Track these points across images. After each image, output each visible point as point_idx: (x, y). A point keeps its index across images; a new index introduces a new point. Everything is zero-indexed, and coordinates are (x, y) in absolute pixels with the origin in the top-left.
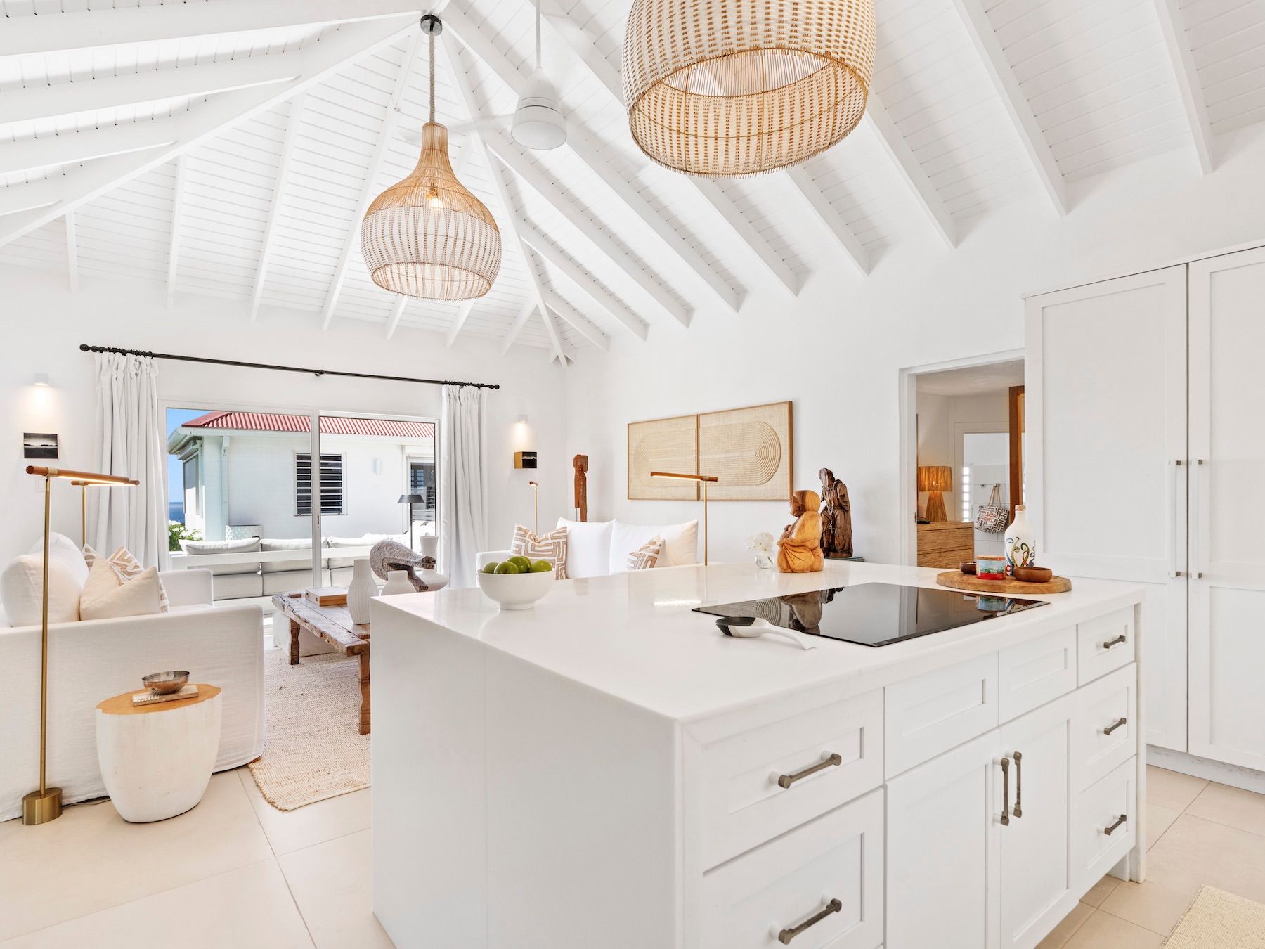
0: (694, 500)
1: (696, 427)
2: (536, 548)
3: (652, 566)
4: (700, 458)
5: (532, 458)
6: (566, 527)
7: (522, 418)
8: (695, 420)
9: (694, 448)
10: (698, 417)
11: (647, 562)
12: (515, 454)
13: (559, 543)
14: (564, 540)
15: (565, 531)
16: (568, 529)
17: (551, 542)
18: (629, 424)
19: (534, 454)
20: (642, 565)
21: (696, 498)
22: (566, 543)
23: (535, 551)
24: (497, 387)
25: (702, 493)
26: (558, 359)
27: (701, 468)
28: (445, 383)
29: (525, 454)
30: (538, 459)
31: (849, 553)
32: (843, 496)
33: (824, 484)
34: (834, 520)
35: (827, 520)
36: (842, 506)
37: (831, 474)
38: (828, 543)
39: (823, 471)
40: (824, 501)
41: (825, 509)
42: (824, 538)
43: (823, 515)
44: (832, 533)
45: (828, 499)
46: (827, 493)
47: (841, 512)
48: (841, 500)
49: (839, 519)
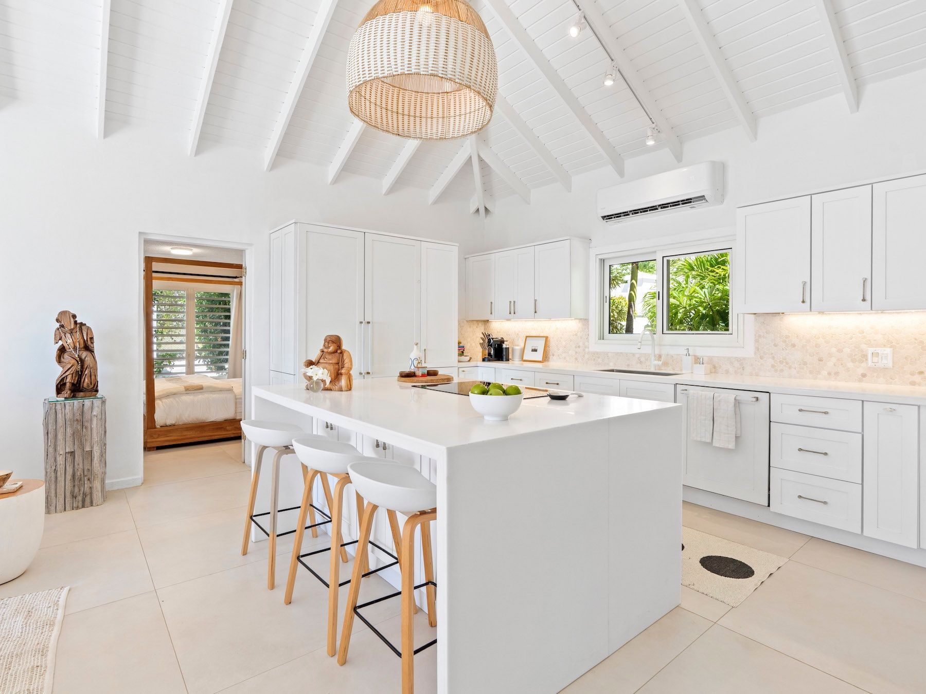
31: (97, 391)
32: (92, 338)
33: (62, 326)
34: (82, 361)
35: (73, 361)
36: (88, 348)
37: (74, 316)
38: (73, 384)
39: (63, 313)
40: (60, 343)
41: (62, 350)
42: (69, 380)
43: (66, 356)
44: (80, 374)
45: (70, 341)
46: (68, 335)
47: (89, 354)
48: (89, 343)
49: (88, 360)
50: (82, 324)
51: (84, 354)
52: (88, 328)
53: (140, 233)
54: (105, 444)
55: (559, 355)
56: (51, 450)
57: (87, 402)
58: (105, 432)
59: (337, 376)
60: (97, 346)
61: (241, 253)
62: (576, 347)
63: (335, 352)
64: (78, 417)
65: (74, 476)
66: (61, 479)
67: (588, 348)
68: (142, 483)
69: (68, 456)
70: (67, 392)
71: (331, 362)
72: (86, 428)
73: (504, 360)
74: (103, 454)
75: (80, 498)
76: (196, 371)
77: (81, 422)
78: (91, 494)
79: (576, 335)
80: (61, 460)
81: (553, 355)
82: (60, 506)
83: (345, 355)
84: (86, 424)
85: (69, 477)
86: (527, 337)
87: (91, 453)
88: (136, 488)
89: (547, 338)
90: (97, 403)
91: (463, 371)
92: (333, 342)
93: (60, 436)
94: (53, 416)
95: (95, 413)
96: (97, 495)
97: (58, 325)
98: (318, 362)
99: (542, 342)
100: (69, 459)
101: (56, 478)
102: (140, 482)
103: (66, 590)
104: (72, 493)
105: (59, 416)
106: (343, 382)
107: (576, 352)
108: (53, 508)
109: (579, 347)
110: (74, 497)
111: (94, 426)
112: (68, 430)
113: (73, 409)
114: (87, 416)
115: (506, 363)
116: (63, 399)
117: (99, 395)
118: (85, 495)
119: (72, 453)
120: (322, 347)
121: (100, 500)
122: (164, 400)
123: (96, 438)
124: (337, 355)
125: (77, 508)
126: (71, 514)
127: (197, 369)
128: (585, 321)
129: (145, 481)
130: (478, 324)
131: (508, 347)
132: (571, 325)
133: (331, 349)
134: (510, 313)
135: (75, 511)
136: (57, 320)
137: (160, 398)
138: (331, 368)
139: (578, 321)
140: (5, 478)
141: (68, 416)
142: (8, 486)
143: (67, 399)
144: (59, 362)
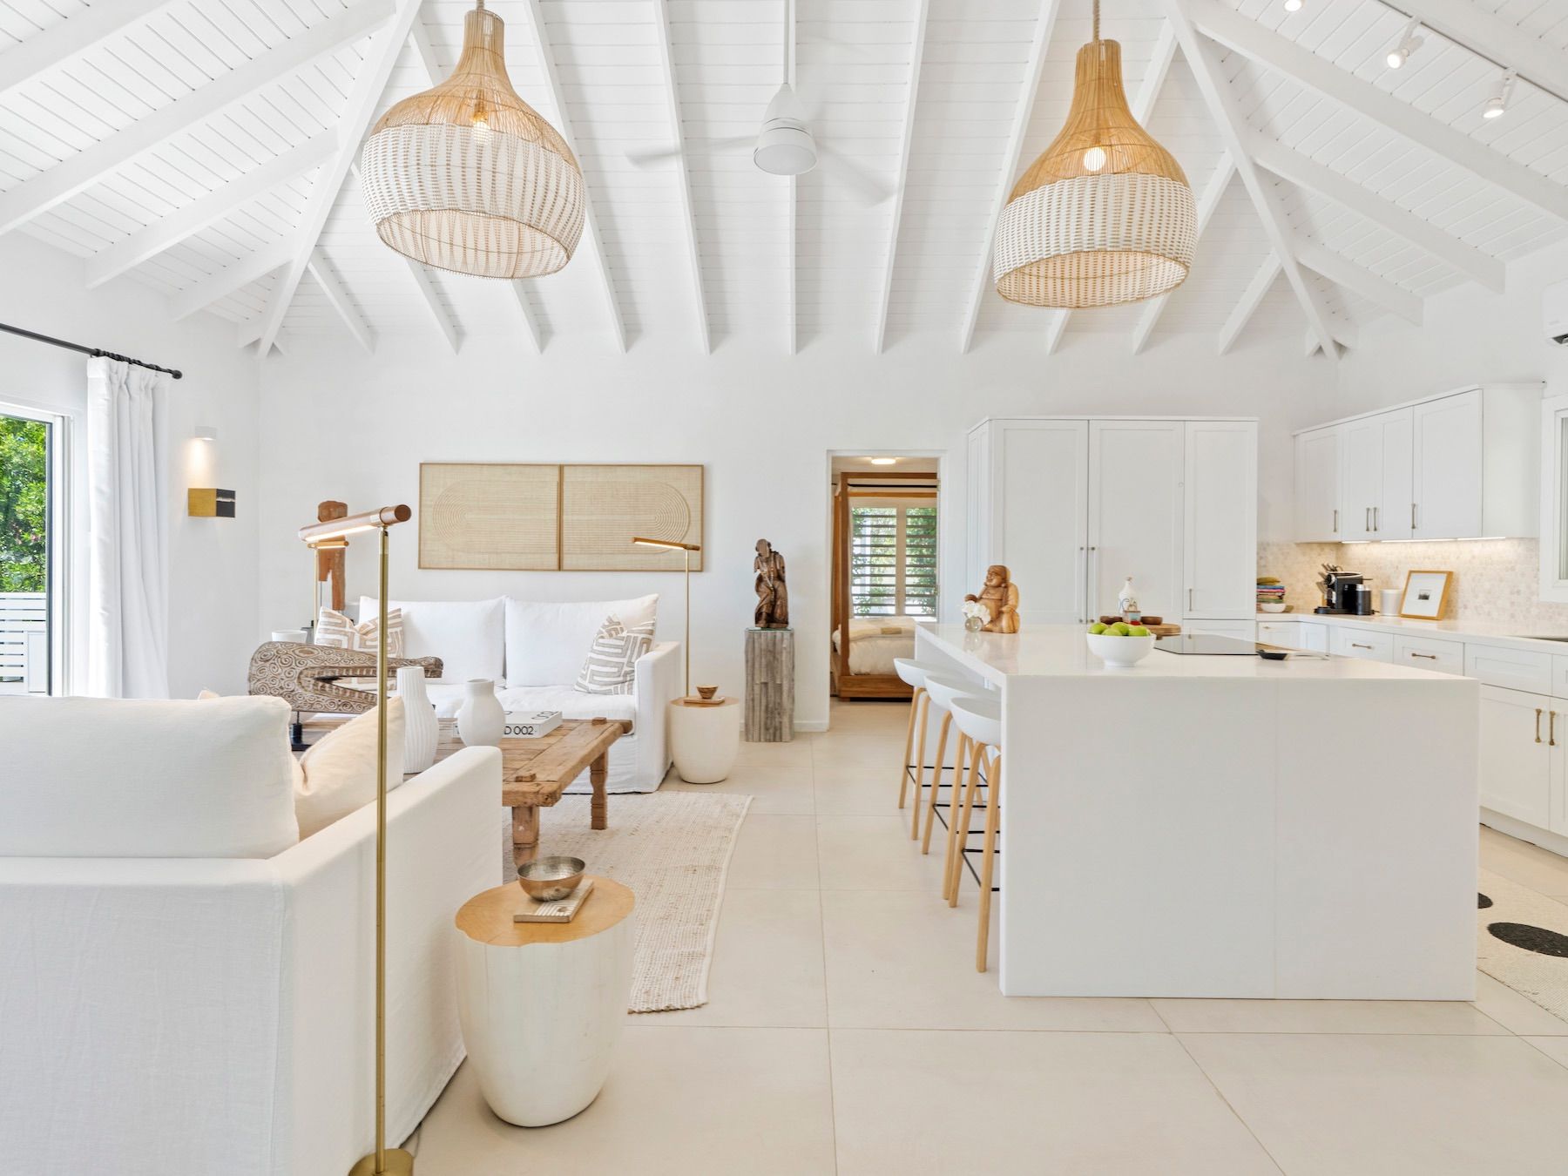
0: (553, 570)
1: (557, 478)
2: (368, 643)
3: (647, 651)
4: (565, 517)
5: (229, 500)
6: (400, 610)
7: (200, 432)
8: (556, 471)
9: (554, 505)
10: (561, 467)
11: (641, 645)
12: (193, 493)
13: (396, 632)
14: (401, 628)
15: (399, 616)
16: (402, 613)
18: (421, 465)
19: (231, 494)
20: (636, 650)
21: (556, 567)
22: (403, 633)
23: (366, 647)
24: (177, 375)
25: (567, 562)
26: (255, 344)
27: (565, 531)
28: (97, 353)
29: (220, 493)
30: (238, 501)
31: (787, 623)
32: (783, 568)
33: (760, 555)
34: (775, 591)
35: (768, 591)
36: (780, 577)
37: (769, 545)
38: (768, 614)
39: (761, 542)
40: (759, 572)
41: (760, 579)
42: (764, 610)
43: (763, 585)
44: (773, 604)
45: (766, 570)
46: (764, 564)
47: (781, 584)
48: (781, 572)
49: (780, 590)
50: (776, 553)
51: (778, 583)
52: (781, 557)
54: (793, 680)
55: (1476, 608)
56: (750, 678)
57: (778, 633)
58: (793, 667)
59: (997, 616)
60: (788, 576)
61: (935, 461)
62: (1512, 593)
63: (999, 586)
64: (771, 648)
65: (767, 707)
66: (757, 708)
67: (1538, 595)
68: (828, 731)
69: (763, 686)
70: (762, 623)
71: (993, 597)
72: (778, 660)
73: (1360, 613)
74: (791, 689)
75: (771, 731)
76: (907, 613)
77: (772, 653)
78: (781, 729)
79: (1513, 569)
80: (757, 688)
81: (1465, 607)
82: (756, 736)
83: (1011, 591)
84: (778, 656)
85: (763, 708)
86: (1411, 572)
87: (781, 685)
88: (822, 733)
89: (1450, 574)
90: (787, 635)
91: (1267, 628)
92: (997, 574)
93: (757, 666)
94: (750, 645)
95: (784, 646)
96: (786, 731)
97: (756, 554)
98: (981, 598)
99: (1441, 581)
100: (764, 689)
101: (753, 707)
102: (825, 728)
103: (751, 797)
104: (766, 724)
105: (757, 645)
106: (1005, 622)
107: (1513, 603)
108: (750, 736)
109: (1518, 592)
110: (767, 729)
111: (784, 659)
112: (763, 660)
113: (766, 639)
114: (778, 648)
115: (1364, 619)
116: (759, 628)
117: (789, 628)
118: (775, 729)
119: (766, 684)
120: (985, 580)
121: (788, 738)
122: (860, 643)
123: (785, 672)
124: (1001, 589)
125: (770, 741)
126: (764, 745)
127: (908, 610)
128: (1531, 541)
129: (830, 729)
130: (1323, 550)
131: (1367, 589)
132: (1502, 550)
133: (994, 582)
134: (1368, 530)
135: (768, 744)
136: (757, 549)
137: (856, 640)
138: (992, 604)
139: (1516, 542)
140: (713, 691)
141: (763, 647)
142: (716, 698)
143: (763, 629)
144: (757, 591)
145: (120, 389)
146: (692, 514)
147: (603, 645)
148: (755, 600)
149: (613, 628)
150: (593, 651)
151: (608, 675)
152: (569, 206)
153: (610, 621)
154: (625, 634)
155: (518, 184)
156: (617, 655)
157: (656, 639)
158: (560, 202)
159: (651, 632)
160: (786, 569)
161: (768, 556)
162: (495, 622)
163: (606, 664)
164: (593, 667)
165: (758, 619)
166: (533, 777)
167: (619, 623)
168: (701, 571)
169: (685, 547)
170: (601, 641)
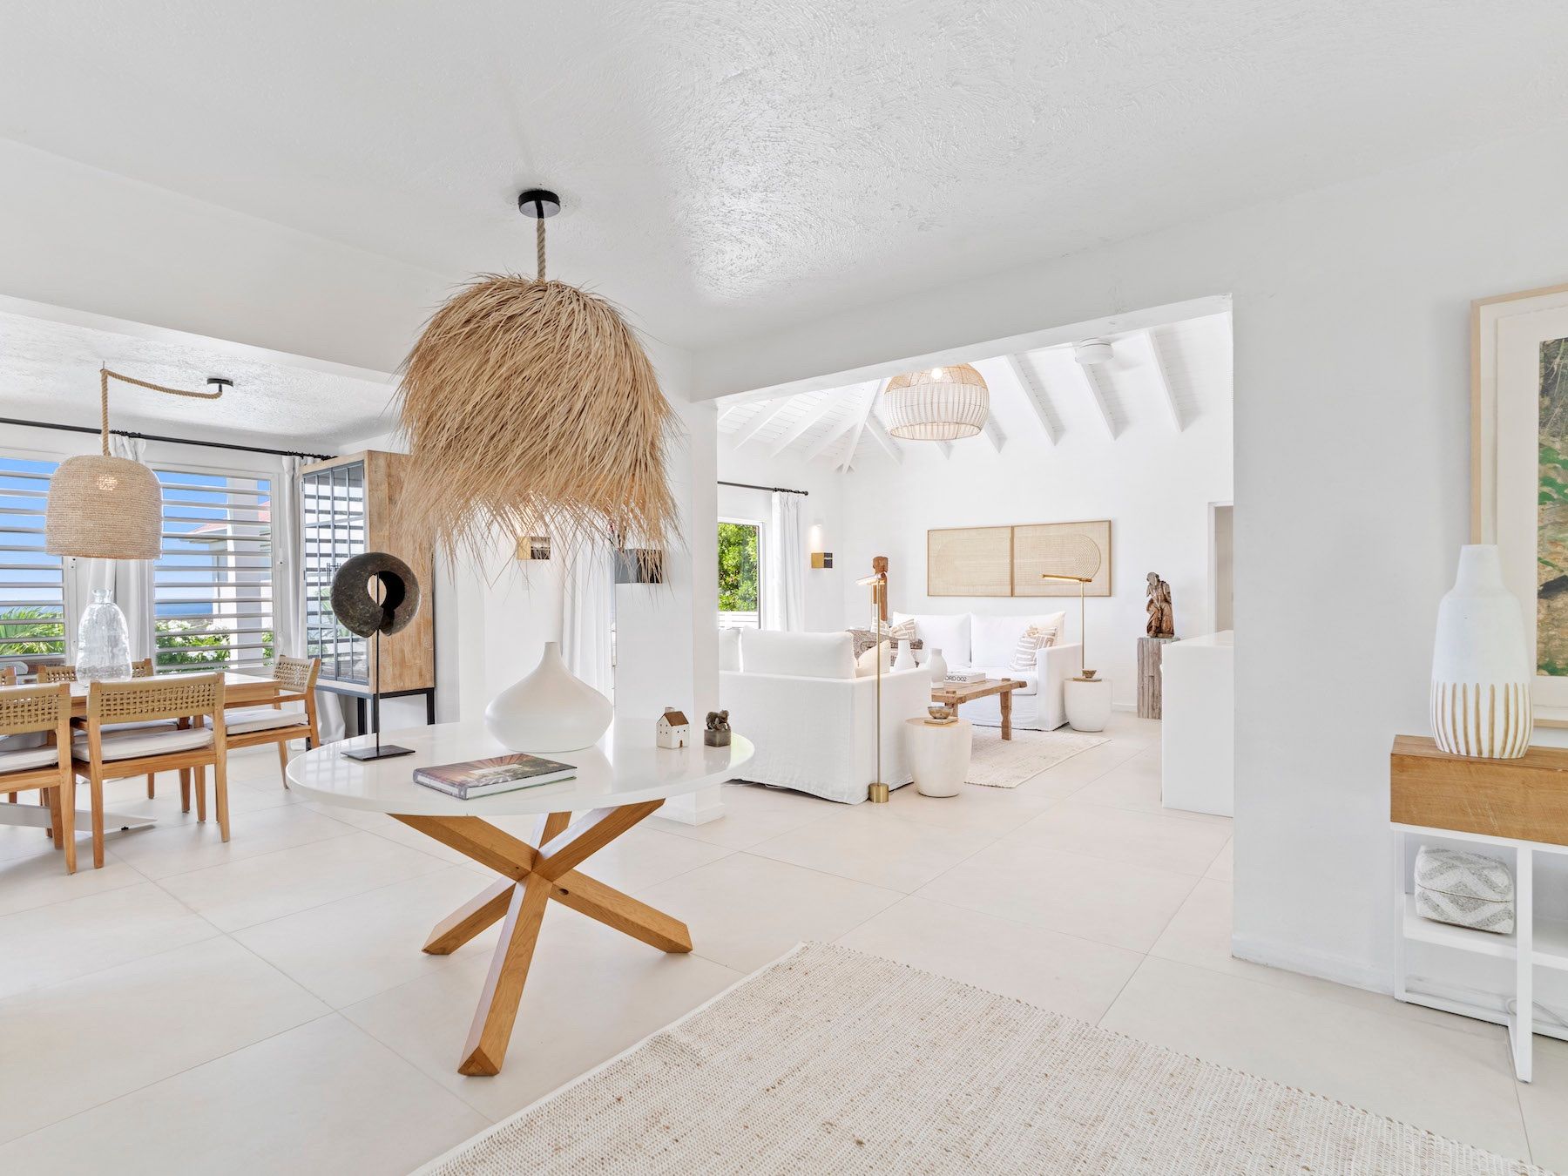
0: (1007, 596)
1: (1010, 536)
3: (1051, 646)
4: (1015, 561)
5: (829, 558)
6: (913, 620)
7: (817, 522)
8: (1010, 531)
9: (1008, 553)
10: (1013, 528)
11: (1047, 642)
12: (814, 555)
15: (912, 623)
17: (905, 632)
18: (929, 531)
19: (830, 555)
20: (1043, 645)
21: (1009, 595)
22: (915, 633)
24: (806, 494)
25: (1017, 592)
26: (841, 467)
27: (1015, 570)
28: (776, 490)
29: (827, 555)
30: (834, 559)
31: (1173, 634)
32: (1169, 592)
33: (1150, 584)
34: (1162, 610)
35: (1157, 610)
36: (1167, 600)
37: (1157, 576)
38: (1157, 627)
39: (1150, 574)
40: (1150, 597)
41: (1151, 602)
42: (1153, 624)
43: (1152, 606)
44: (1161, 620)
45: (1155, 595)
46: (1153, 591)
47: (1166, 604)
48: (1168, 596)
49: (1167, 609)
50: (1164, 583)
51: (1164, 605)
52: (1167, 585)
53: (1209, 503)
56: (1141, 672)
60: (1174, 598)
64: (1156, 651)
65: (1153, 694)
66: (1146, 694)
69: (1151, 679)
70: (1152, 632)
75: (1157, 711)
77: (1158, 655)
80: (1146, 681)
82: (1144, 712)
85: (1151, 694)
93: (1144, 663)
94: (1144, 648)
97: (1148, 583)
100: (1152, 682)
101: (1144, 693)
104: (1153, 706)
108: (1141, 714)
110: (1153, 709)
112: (1151, 660)
116: (1149, 637)
119: (1154, 678)
125: (1155, 718)
126: (1153, 723)
136: (1147, 580)
140: (1093, 673)
141: (1150, 649)
142: (1095, 677)
143: (1152, 637)
144: (1148, 610)
145: (785, 505)
146: (1103, 556)
147: (1023, 642)
148: (1146, 618)
149: (1033, 631)
150: (1019, 646)
151: (1025, 660)
152: (977, 407)
153: (1031, 628)
154: (1037, 635)
155: (950, 406)
156: (1031, 648)
157: (1058, 638)
158: (972, 407)
159: (1054, 635)
160: (1171, 595)
161: (1157, 583)
162: (965, 628)
163: (1025, 653)
164: (1018, 655)
165: (1149, 629)
166: (954, 692)
167: (1036, 629)
168: (1110, 596)
169: (1080, 580)
170: (1023, 639)
